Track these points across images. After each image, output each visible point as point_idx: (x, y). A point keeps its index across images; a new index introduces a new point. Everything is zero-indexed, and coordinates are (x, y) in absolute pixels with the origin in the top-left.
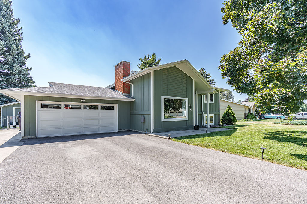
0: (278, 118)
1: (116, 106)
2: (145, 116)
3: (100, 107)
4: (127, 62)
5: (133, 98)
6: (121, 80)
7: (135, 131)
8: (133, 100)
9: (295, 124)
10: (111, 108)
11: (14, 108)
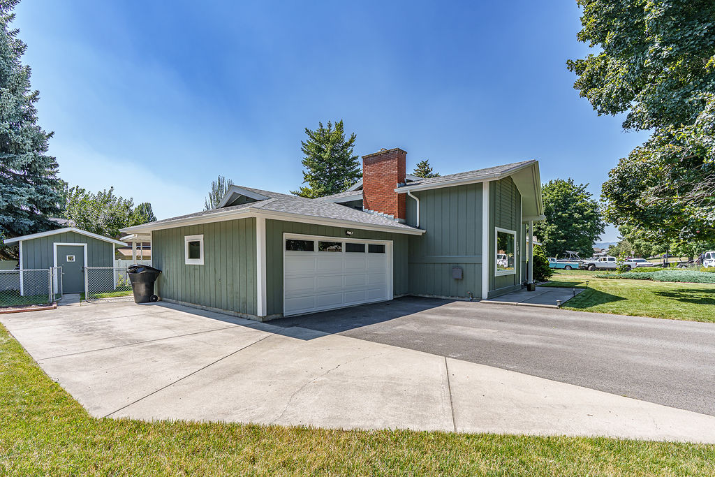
0: (567, 268)
1: (389, 245)
2: (464, 266)
3: (367, 248)
4: (403, 152)
5: (419, 228)
6: (396, 190)
7: (427, 296)
8: (419, 232)
9: (632, 278)
10: (380, 249)
11: (55, 244)
